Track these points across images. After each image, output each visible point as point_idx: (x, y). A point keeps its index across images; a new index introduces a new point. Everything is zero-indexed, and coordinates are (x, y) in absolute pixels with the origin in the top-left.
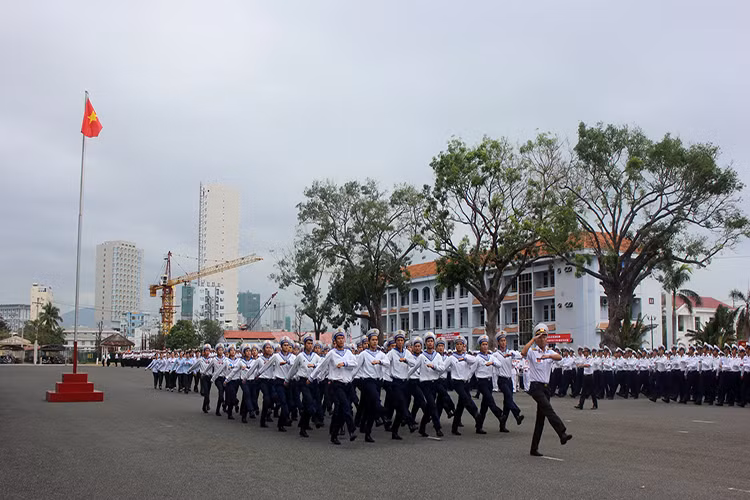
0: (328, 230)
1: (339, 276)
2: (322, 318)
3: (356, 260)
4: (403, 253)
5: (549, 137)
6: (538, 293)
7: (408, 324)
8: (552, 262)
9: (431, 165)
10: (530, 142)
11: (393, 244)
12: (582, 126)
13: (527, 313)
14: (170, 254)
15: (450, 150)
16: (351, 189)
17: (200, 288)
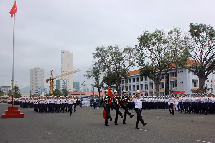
0: (103, 60)
1: (106, 75)
2: (101, 88)
3: (112, 70)
4: (127, 67)
5: (178, 29)
6: (171, 79)
7: (128, 89)
8: (177, 69)
9: (138, 39)
10: (171, 31)
11: (124, 65)
12: (191, 24)
13: (167, 85)
14: (52, 70)
15: (145, 34)
16: (110, 48)
17: (62, 80)
